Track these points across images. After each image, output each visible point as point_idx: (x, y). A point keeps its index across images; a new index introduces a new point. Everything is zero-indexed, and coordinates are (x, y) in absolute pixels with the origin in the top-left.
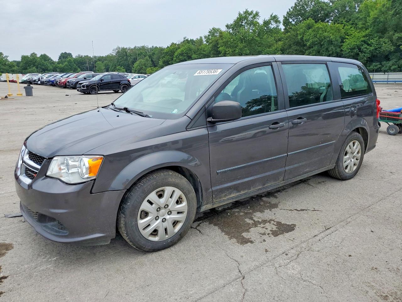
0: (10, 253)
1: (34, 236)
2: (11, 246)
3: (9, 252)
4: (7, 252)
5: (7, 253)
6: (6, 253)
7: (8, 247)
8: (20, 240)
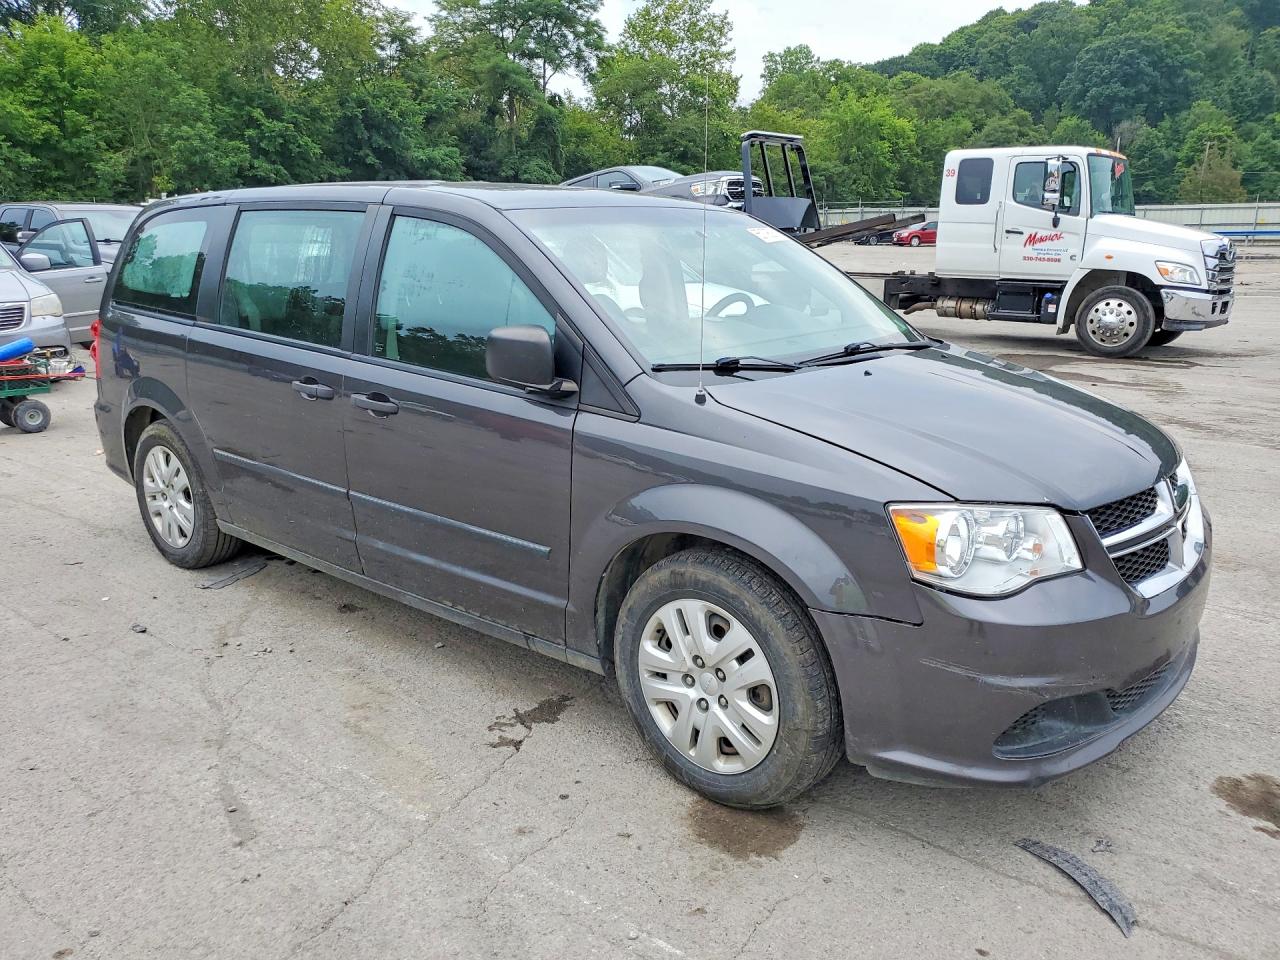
0: (1238, 770)
1: (1140, 770)
2: (1220, 787)
3: (1237, 775)
4: (1243, 779)
5: (1244, 776)
6: (1249, 778)
7: (1232, 791)
8: (1183, 788)
